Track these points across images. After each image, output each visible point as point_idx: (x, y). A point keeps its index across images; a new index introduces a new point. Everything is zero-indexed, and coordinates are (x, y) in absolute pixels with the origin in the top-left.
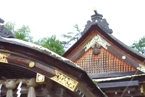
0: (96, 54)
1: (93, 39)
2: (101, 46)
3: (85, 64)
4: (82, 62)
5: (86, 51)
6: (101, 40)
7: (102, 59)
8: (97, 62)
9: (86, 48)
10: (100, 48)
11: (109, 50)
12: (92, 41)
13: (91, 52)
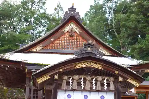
0: (71, 36)
1: (70, 25)
2: (75, 31)
3: (63, 42)
4: (61, 41)
5: (64, 33)
6: (75, 27)
7: (75, 41)
8: (72, 42)
9: (64, 31)
10: (74, 33)
11: (80, 35)
12: (69, 26)
13: (67, 35)
